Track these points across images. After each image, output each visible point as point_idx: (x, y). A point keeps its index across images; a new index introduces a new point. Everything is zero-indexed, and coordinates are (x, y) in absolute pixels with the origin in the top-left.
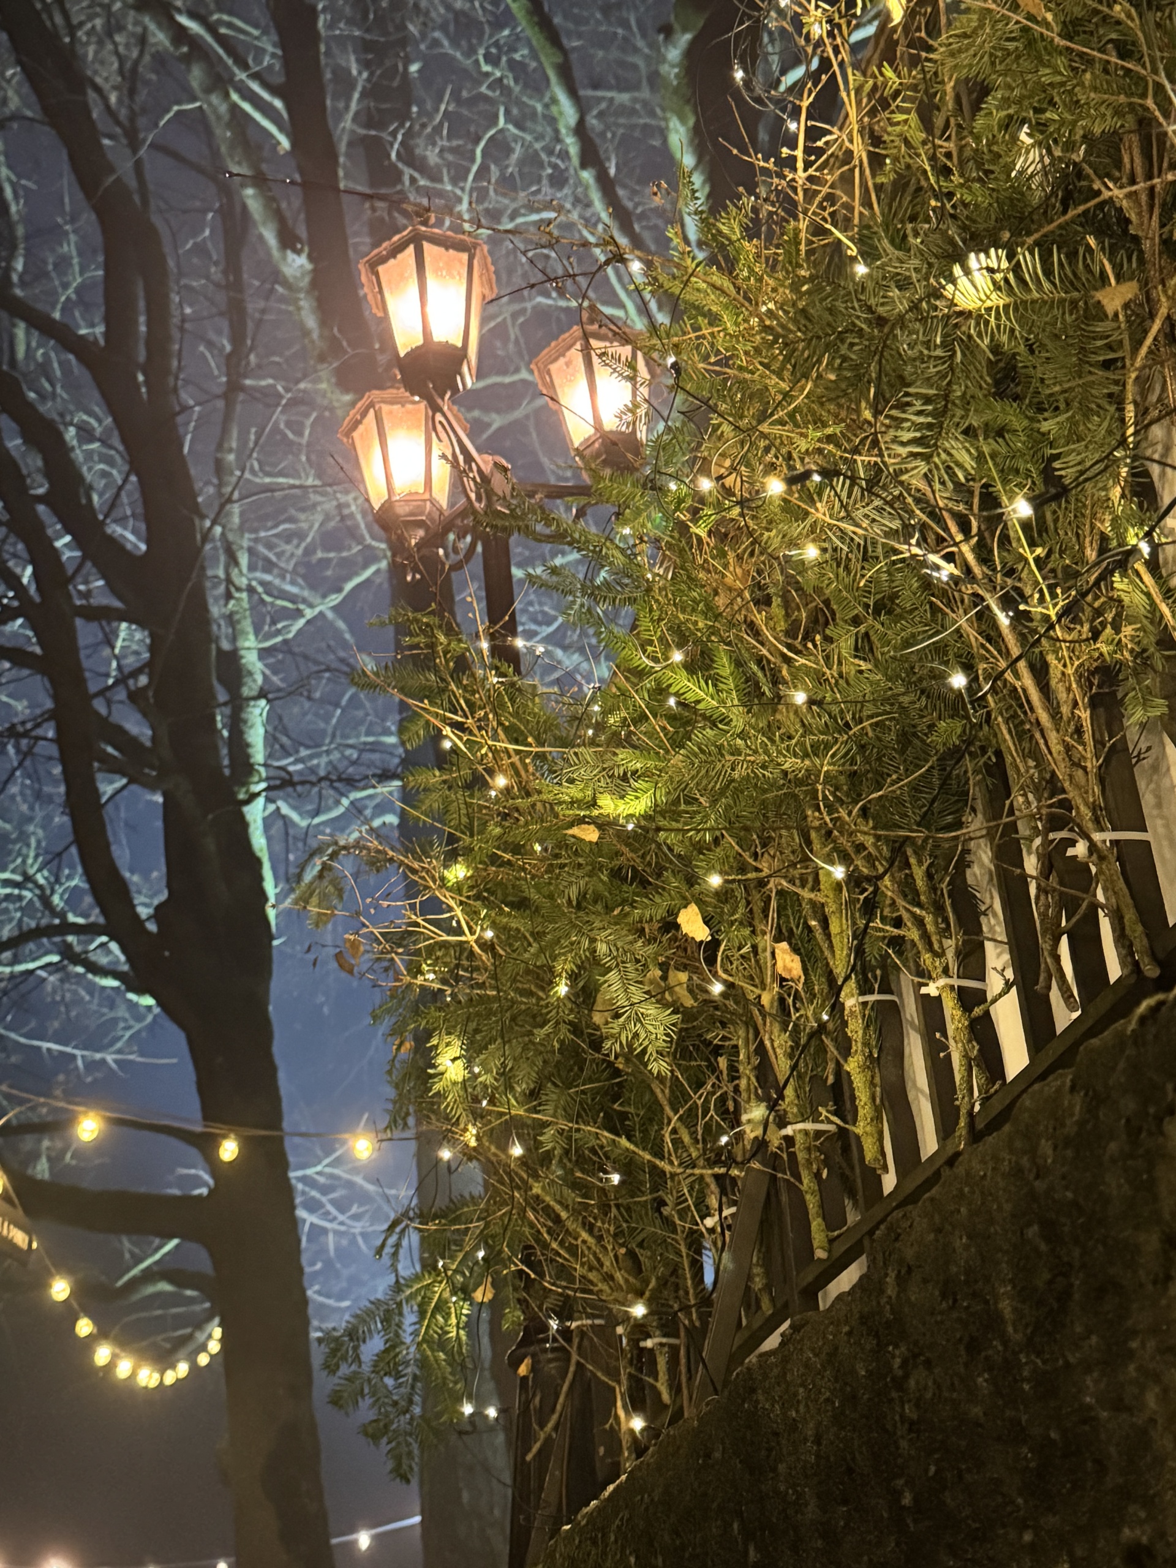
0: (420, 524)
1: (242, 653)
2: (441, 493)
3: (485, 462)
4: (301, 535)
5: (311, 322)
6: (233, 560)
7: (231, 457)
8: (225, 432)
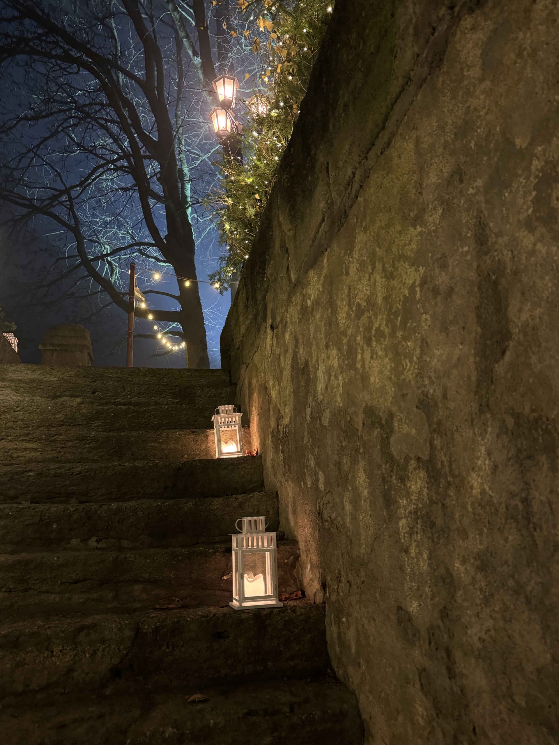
0: (225, 136)
1: (184, 169)
2: (229, 129)
3: (237, 123)
4: (198, 136)
5: (201, 77)
6: (180, 143)
7: (179, 113)
8: (177, 106)
